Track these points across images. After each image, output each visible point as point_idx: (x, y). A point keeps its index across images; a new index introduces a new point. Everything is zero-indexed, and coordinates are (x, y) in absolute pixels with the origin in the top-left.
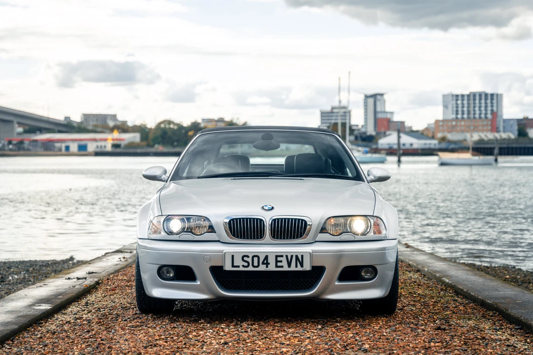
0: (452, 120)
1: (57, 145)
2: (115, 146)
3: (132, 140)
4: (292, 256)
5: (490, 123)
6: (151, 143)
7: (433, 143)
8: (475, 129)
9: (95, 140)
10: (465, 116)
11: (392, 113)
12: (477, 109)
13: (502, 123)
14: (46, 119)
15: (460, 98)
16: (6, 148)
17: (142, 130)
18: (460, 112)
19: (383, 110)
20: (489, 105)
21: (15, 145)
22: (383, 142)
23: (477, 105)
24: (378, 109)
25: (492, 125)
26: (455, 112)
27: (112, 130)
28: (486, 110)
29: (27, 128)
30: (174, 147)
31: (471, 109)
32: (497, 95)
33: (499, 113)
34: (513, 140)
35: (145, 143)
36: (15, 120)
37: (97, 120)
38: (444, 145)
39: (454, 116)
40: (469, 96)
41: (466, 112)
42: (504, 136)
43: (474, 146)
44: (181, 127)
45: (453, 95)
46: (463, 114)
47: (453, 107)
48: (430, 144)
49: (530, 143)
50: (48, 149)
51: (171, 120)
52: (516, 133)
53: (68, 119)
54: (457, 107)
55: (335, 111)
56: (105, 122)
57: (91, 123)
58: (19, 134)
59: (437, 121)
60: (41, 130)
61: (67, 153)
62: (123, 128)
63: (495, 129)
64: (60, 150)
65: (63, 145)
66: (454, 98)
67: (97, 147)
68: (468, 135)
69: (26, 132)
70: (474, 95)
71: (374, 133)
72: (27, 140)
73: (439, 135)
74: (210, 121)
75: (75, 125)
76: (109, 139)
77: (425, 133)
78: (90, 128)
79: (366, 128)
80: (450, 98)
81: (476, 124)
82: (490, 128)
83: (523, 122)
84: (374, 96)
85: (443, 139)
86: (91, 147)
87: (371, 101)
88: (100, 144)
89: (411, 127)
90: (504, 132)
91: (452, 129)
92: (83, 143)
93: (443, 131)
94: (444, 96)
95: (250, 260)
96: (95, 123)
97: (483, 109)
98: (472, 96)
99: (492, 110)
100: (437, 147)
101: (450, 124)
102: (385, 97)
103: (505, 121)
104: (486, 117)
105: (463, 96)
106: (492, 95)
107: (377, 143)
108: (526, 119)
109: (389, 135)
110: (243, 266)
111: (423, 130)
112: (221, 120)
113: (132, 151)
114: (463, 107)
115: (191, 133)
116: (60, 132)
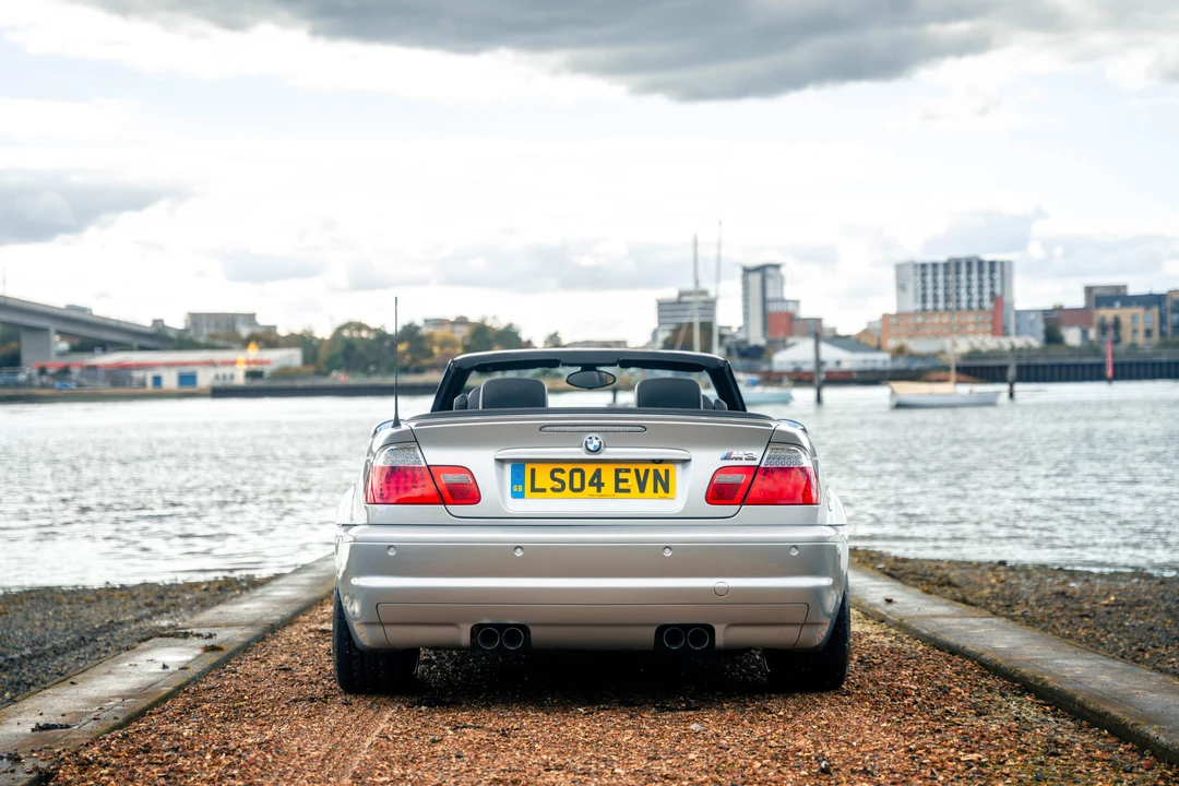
0: (916, 313)
1: (137, 374)
2: (252, 375)
3: (286, 362)
5: (990, 318)
6: (324, 369)
7: (881, 360)
8: (961, 330)
9: (212, 364)
10: (941, 305)
11: (797, 302)
12: (963, 291)
13: (1012, 319)
14: (115, 324)
15: (929, 270)
16: (37, 382)
17: (303, 342)
18: (930, 298)
19: (779, 296)
20: (987, 283)
21: (53, 376)
22: (782, 359)
23: (964, 283)
24: (770, 294)
25: (993, 323)
26: (920, 299)
27: (245, 343)
28: (981, 293)
29: (76, 342)
30: (369, 374)
31: (952, 291)
32: (1002, 263)
33: (1006, 299)
34: (1037, 350)
35: (311, 369)
36: (53, 326)
37: (217, 326)
38: (901, 364)
39: (919, 306)
40: (946, 265)
41: (941, 298)
42: (1019, 342)
43: (961, 363)
44: (382, 336)
45: (915, 266)
46: (936, 301)
47: (916, 289)
48: (874, 361)
49: (1072, 356)
50: (120, 387)
51: (364, 322)
52: (1042, 336)
53: (160, 324)
54: (924, 288)
55: (685, 299)
56: (234, 326)
57: (205, 331)
58: (62, 354)
59: (886, 317)
60: (105, 347)
61: (156, 390)
62: (268, 340)
63: (1000, 329)
64: (143, 384)
65: (149, 376)
66: (919, 271)
67: (217, 377)
68: (947, 343)
69: (74, 349)
70: (958, 264)
71: (762, 342)
72: (76, 365)
73: (892, 343)
74: (440, 323)
75: (172, 334)
76: (239, 364)
77: (863, 340)
78: (202, 340)
79: (747, 332)
80: (910, 271)
81: (963, 321)
82: (989, 327)
83: (1055, 315)
84: (762, 269)
85: (899, 351)
86: (205, 379)
87: (755, 279)
88: (222, 371)
89: (834, 330)
90: (1018, 334)
91: (917, 330)
92: (187, 370)
93: (898, 335)
94: (899, 267)
96: (212, 331)
97: (975, 290)
98: (953, 266)
99: (992, 293)
100: (889, 366)
101: (911, 321)
102: (783, 270)
103: (1018, 313)
104: (981, 308)
105: (935, 265)
106: (992, 264)
107: (769, 361)
108: (1059, 309)
109: (793, 345)
111: (859, 335)
112: (462, 321)
113: (284, 385)
114: (935, 288)
115: (402, 347)
116: (142, 348)
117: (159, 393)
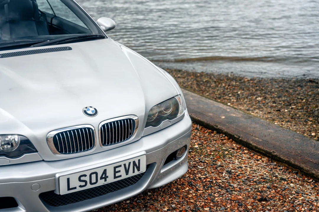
4: (130, 163)
95: (87, 179)
110: (81, 186)
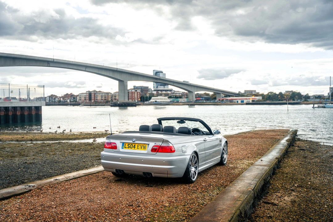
2: (253, 101)
3: (259, 99)
6: (266, 100)
9: (247, 99)
14: (231, 92)
16: (218, 102)
17: (262, 95)
21: (221, 101)
29: (225, 95)
30: (273, 101)
35: (263, 100)
36: (221, 93)
44: (275, 94)
50: (231, 103)
56: (252, 92)
58: (223, 97)
60: (229, 96)
61: (237, 103)
62: (257, 95)
64: (235, 102)
65: (236, 101)
67: (247, 101)
69: (225, 97)
72: (225, 99)
74: (288, 92)
76: (251, 99)
78: (246, 95)
86: (245, 101)
92: (242, 100)
96: (248, 93)
112: (292, 91)
113: (258, 102)
115: (279, 96)
116: (236, 96)
117: (238, 104)
